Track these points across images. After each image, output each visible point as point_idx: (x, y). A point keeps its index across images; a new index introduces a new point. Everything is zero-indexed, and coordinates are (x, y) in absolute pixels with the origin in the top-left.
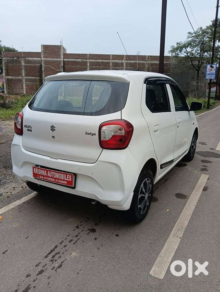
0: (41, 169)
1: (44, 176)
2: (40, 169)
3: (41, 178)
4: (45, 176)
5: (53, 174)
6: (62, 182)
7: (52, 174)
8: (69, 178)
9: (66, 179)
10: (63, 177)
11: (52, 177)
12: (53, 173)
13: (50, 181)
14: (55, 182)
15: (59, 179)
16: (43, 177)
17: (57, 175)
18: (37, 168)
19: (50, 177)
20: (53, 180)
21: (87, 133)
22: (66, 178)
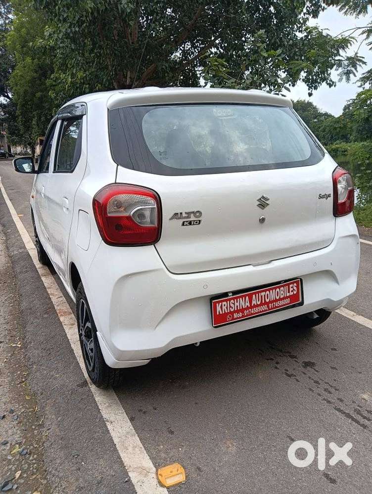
0: (237, 298)
1: (242, 310)
2: (233, 299)
3: (236, 319)
4: (248, 308)
5: (265, 295)
6: (281, 303)
7: (262, 296)
8: (294, 289)
9: (288, 295)
10: (284, 292)
11: (262, 304)
12: (263, 294)
13: (259, 313)
14: (269, 309)
15: (276, 300)
16: (240, 315)
17: (272, 295)
18: (226, 301)
19: (257, 306)
20: (265, 307)
21: (321, 197)
22: (289, 292)
